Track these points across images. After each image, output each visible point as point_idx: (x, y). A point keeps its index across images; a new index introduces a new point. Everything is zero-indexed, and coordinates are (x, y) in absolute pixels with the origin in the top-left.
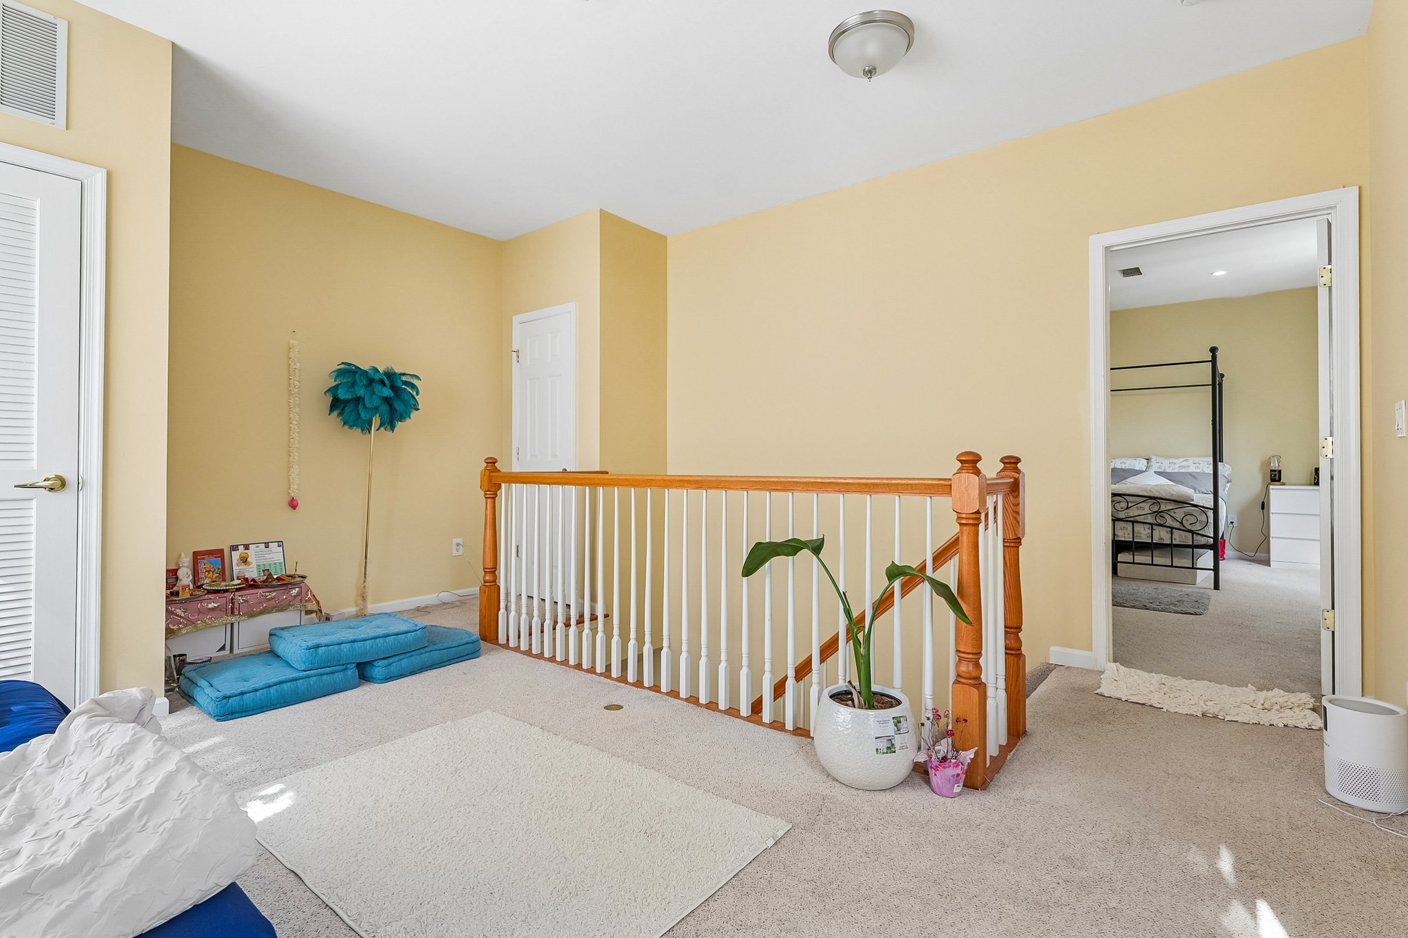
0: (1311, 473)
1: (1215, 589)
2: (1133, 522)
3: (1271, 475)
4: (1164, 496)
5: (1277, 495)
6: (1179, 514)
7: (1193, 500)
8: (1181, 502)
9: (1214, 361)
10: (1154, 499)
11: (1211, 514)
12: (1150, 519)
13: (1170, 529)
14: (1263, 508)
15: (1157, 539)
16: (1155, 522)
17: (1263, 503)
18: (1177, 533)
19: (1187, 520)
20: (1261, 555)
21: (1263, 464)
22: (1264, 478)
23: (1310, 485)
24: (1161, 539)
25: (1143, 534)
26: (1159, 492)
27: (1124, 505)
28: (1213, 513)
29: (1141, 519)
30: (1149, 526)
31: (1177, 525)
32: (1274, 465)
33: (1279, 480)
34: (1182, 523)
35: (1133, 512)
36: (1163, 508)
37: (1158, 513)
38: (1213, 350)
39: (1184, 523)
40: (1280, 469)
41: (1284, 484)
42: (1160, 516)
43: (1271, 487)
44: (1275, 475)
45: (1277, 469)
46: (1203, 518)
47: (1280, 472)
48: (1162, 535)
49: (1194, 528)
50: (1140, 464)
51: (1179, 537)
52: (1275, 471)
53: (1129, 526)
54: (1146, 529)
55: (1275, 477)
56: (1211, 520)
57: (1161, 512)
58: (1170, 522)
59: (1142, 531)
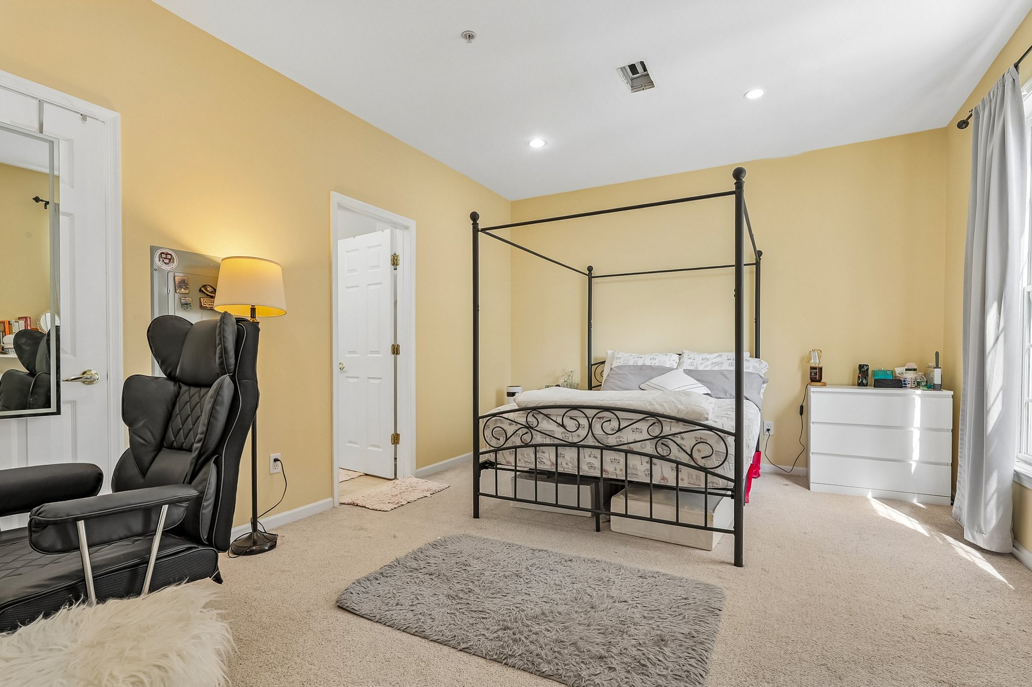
0: (854, 371)
1: (735, 565)
2: (626, 452)
3: (811, 373)
4: (668, 411)
5: (818, 397)
6: (688, 441)
7: (707, 419)
8: (692, 423)
9: (738, 192)
10: (655, 416)
11: (731, 440)
12: (649, 448)
13: (675, 465)
14: (801, 413)
15: (659, 479)
16: (656, 454)
17: (802, 407)
18: (685, 472)
19: (699, 451)
20: (799, 469)
21: (802, 359)
22: (803, 376)
23: (853, 385)
24: (664, 478)
25: (639, 470)
26: (662, 405)
27: (615, 424)
28: (735, 441)
29: (636, 447)
30: (648, 459)
31: (685, 459)
32: (814, 362)
33: (820, 381)
34: (691, 456)
35: (628, 436)
36: (667, 430)
37: (659, 439)
38: (738, 174)
39: (695, 455)
40: (821, 365)
41: (825, 385)
42: (662, 444)
43: (812, 389)
44: (816, 374)
45: (817, 365)
46: (721, 448)
47: (821, 369)
48: (664, 473)
49: (709, 464)
50: (671, 360)
51: (689, 478)
52: (815, 368)
53: (621, 457)
54: (644, 463)
55: (816, 376)
56: (732, 451)
57: (664, 437)
58: (676, 454)
59: (639, 467)
